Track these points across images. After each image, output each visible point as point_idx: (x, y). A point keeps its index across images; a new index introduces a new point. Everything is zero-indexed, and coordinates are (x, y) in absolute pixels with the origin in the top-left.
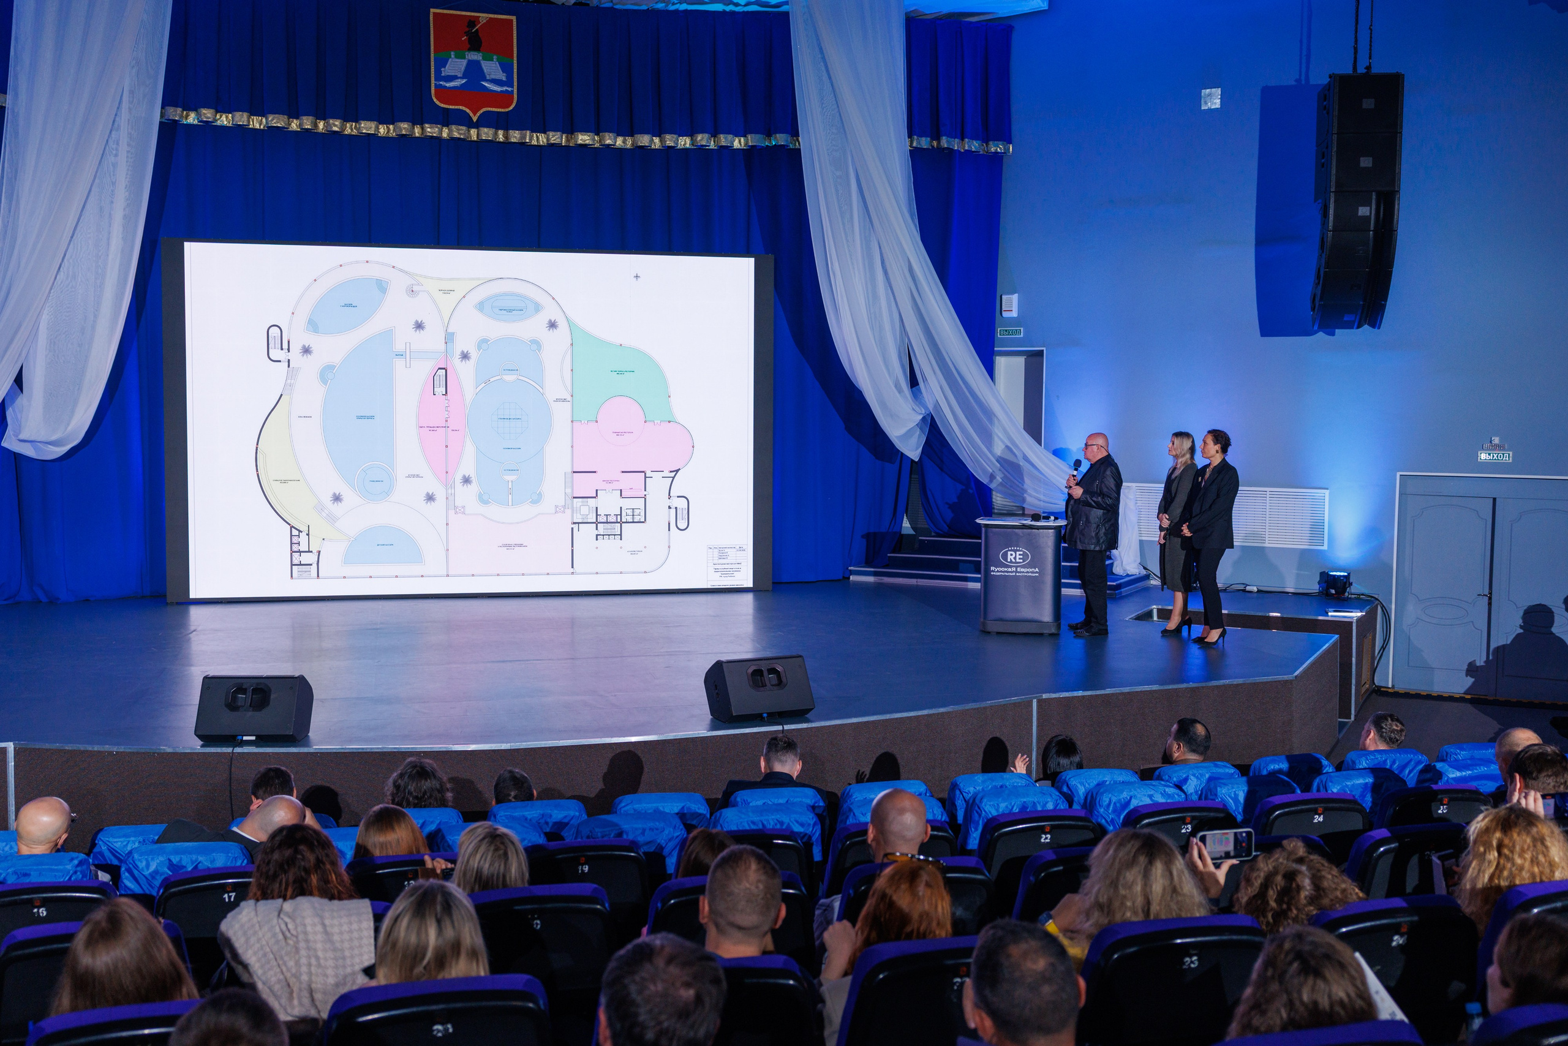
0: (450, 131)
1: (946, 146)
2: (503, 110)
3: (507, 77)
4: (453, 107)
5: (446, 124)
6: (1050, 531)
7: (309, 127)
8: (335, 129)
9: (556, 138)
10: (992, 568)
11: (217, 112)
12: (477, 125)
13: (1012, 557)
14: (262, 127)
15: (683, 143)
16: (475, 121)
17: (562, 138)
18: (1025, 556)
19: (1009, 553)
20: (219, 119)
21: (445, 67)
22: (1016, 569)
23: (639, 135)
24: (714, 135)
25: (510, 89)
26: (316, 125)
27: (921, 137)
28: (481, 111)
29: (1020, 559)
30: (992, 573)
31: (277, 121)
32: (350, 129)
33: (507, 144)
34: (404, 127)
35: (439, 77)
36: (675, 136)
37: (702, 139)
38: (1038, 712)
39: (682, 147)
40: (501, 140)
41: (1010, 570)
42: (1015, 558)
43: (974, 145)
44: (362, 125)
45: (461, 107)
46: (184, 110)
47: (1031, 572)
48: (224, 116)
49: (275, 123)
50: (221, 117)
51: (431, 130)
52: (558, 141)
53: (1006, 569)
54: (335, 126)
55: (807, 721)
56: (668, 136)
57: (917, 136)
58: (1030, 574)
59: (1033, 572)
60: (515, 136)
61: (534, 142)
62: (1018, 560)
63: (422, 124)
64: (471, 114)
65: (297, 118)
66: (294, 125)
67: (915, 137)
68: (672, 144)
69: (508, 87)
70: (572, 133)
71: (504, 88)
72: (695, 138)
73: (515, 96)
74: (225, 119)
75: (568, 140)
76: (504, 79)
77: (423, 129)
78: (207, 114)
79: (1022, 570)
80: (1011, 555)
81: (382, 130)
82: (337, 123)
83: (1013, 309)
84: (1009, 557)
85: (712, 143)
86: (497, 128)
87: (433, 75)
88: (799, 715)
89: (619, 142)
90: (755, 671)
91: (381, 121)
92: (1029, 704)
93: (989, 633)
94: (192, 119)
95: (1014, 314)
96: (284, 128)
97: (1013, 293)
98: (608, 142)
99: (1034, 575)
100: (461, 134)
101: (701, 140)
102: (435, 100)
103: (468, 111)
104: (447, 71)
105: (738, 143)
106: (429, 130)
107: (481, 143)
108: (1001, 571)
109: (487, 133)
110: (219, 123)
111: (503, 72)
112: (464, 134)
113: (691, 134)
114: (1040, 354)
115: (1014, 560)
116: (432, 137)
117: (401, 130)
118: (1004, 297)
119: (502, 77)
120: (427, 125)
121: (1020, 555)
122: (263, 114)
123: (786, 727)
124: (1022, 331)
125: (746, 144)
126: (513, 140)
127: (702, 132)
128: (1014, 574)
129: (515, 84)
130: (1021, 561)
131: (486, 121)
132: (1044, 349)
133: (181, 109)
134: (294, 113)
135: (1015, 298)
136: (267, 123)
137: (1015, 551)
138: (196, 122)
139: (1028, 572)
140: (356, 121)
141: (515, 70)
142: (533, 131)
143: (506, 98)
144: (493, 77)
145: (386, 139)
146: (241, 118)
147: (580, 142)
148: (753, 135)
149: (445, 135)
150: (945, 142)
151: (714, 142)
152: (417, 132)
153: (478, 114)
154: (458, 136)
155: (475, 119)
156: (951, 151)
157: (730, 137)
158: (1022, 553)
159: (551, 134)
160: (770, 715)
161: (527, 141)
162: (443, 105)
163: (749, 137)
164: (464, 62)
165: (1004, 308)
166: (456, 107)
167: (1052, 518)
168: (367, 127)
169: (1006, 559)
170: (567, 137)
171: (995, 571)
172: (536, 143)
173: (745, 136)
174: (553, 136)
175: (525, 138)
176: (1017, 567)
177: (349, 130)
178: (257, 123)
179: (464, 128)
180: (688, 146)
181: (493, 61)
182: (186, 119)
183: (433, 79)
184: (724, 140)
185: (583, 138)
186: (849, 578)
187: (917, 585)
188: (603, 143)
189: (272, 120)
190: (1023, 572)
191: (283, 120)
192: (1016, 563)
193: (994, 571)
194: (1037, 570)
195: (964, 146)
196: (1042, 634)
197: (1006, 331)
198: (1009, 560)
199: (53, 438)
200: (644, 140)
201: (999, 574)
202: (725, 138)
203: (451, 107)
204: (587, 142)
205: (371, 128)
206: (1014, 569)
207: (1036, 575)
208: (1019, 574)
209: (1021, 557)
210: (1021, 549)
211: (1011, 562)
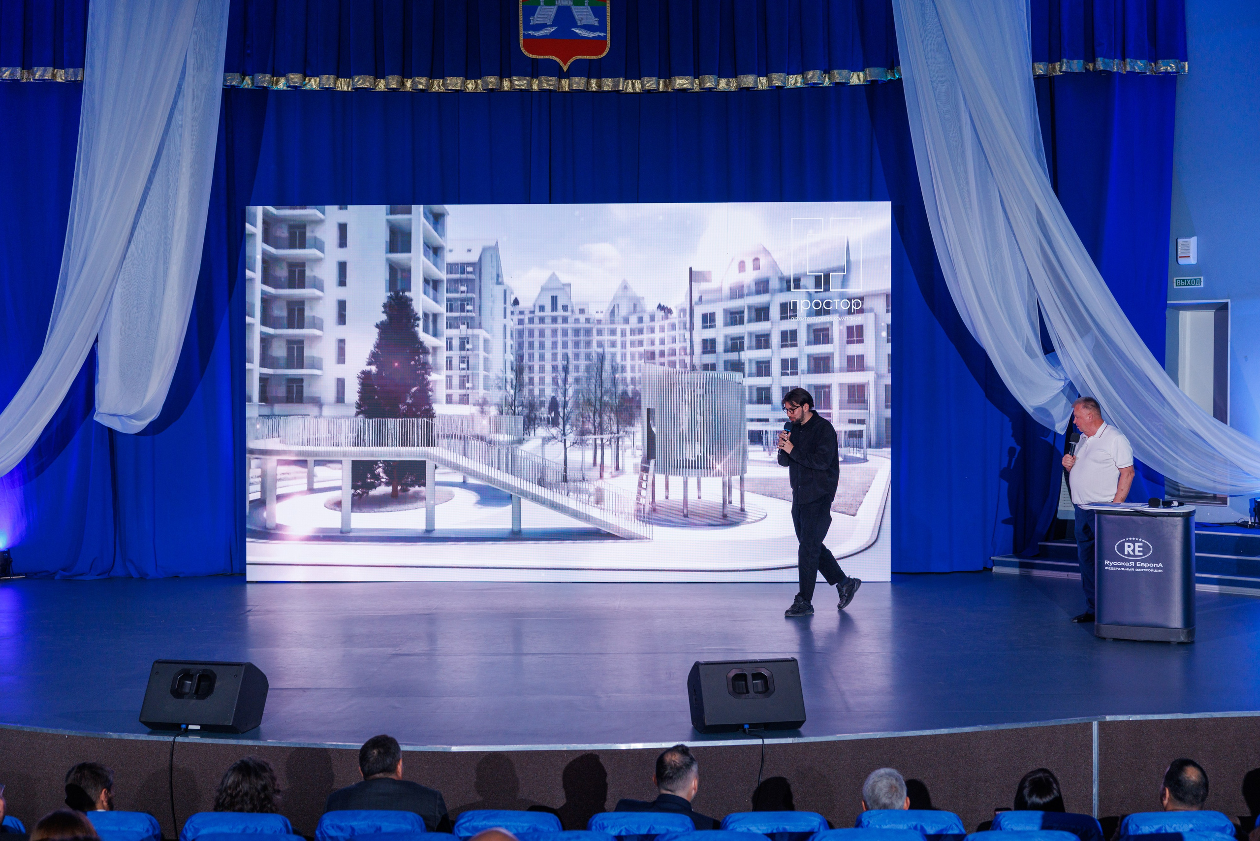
0: (540, 83)
1: (1102, 69)
2: (595, 57)
3: (599, 22)
4: (542, 57)
5: (534, 75)
6: (1179, 518)
7: (394, 86)
8: (420, 87)
9: (650, 83)
10: (1106, 562)
11: (305, 76)
12: (568, 75)
13: (1130, 550)
14: (350, 89)
15: (793, 82)
16: (565, 70)
17: (659, 84)
18: (1145, 549)
19: (1126, 544)
20: (308, 83)
21: (534, 15)
22: (1135, 564)
23: (742, 76)
24: (828, 71)
25: (602, 34)
26: (403, 84)
27: (1072, 59)
28: (572, 60)
29: (1139, 551)
30: (1106, 568)
31: (363, 82)
32: (437, 86)
33: (600, 93)
34: (492, 81)
35: (527, 27)
36: (783, 75)
37: (814, 76)
38: (1100, 738)
39: (793, 86)
40: (594, 89)
41: (1127, 564)
42: (1133, 551)
43: (1139, 66)
44: (448, 81)
45: (551, 57)
46: (273, 76)
47: (1154, 568)
48: (313, 80)
49: (361, 84)
50: (310, 81)
51: (520, 83)
52: (654, 87)
53: (1122, 564)
54: (421, 83)
55: (799, 735)
56: (774, 76)
57: (1067, 58)
58: (1152, 570)
59: (1157, 567)
60: (608, 84)
61: (630, 90)
62: (1137, 553)
63: (509, 76)
64: (561, 64)
65: (383, 78)
66: (381, 85)
67: (1065, 60)
68: (779, 84)
69: (600, 32)
70: (670, 78)
71: (596, 34)
72: (805, 76)
73: (609, 41)
74: (313, 83)
75: (666, 85)
76: (596, 24)
77: (511, 81)
78: (295, 78)
79: (1143, 565)
80: (1129, 547)
81: (470, 86)
82: (423, 80)
83: (1191, 255)
84: (1126, 549)
85: (827, 80)
86: (589, 77)
87: (521, 25)
88: (792, 727)
89: (723, 84)
90: (736, 675)
91: (468, 77)
92: (1090, 726)
93: (1105, 638)
94: (282, 85)
95: (1193, 260)
96: (370, 88)
97: (1190, 236)
98: (708, 85)
99: (1157, 571)
100: (550, 85)
101: (811, 78)
102: (523, 51)
103: (558, 60)
104: (536, 20)
105: (856, 79)
106: (516, 83)
107: (573, 93)
108: (1117, 566)
109: (578, 83)
110: (308, 87)
111: (595, 16)
112: (553, 85)
113: (802, 71)
114: (1225, 306)
115: (1132, 553)
116: (521, 90)
117: (488, 85)
118: (1180, 241)
119: (595, 22)
120: (515, 78)
121: (1139, 547)
122: (348, 75)
123: (767, 741)
124: (1202, 280)
125: (865, 80)
126: (606, 89)
127: (814, 69)
128: (1132, 569)
129: (609, 28)
130: (1141, 554)
131: (577, 70)
132: (1229, 301)
133: (269, 75)
134: (379, 74)
135: (1193, 241)
136: (353, 85)
137: (1134, 542)
138: (285, 88)
139: (1149, 568)
140: (443, 78)
141: (608, 14)
142: (626, 78)
143: (596, 45)
144: (584, 22)
145: (474, 95)
146: (329, 81)
147: (677, 87)
148: (872, 69)
149: (535, 87)
150: (1100, 64)
151: (829, 79)
152: (506, 85)
153: (569, 63)
154: (548, 87)
155: (565, 69)
156: (1109, 74)
157: (845, 72)
158: (1141, 544)
159: (646, 79)
160: (752, 726)
161: (621, 88)
162: (531, 56)
163: (867, 70)
164: (554, 9)
165: (1179, 255)
166: (546, 57)
167: (1176, 503)
168: (454, 83)
169: (1122, 552)
170: (665, 82)
171: (1110, 565)
172: (631, 91)
173: (863, 70)
174: (648, 82)
175: (618, 86)
176: (1136, 561)
177: (437, 88)
178: (343, 85)
179: (554, 79)
180: (799, 85)
181: (584, 5)
182: (276, 85)
183: (521, 28)
184: (839, 76)
185: (681, 83)
186: (991, 569)
187: (1068, 579)
188: (703, 87)
189: (358, 81)
190: (1144, 568)
191: (369, 81)
192: (1135, 556)
193: (1108, 566)
194: (1161, 565)
195: (1126, 67)
196: (1168, 643)
197: (1184, 280)
198: (1126, 553)
199: (132, 412)
200: (748, 81)
201: (1114, 569)
202: (840, 74)
203: (540, 57)
204: (685, 86)
205: (457, 84)
206: (1132, 564)
207: (1161, 571)
208: (1137, 570)
209: (1141, 549)
210: (1140, 540)
211: (1129, 555)
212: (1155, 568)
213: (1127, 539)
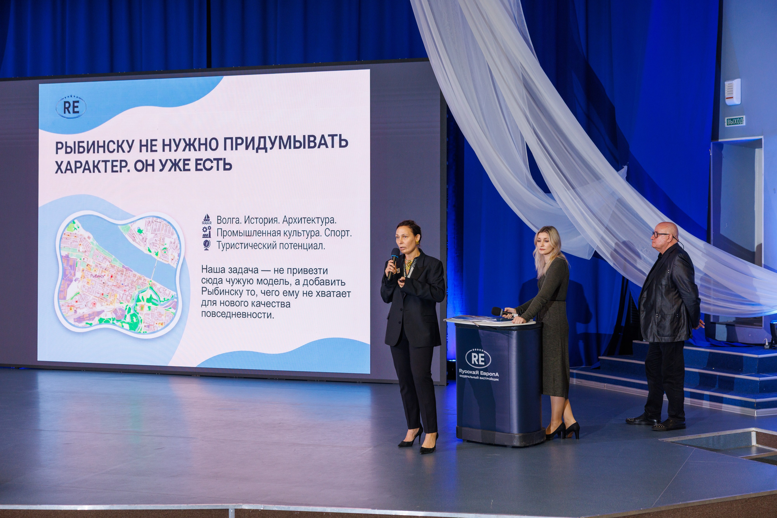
13: (475, 360)
18: (486, 360)
19: (473, 354)
22: (480, 373)
29: (482, 361)
30: (460, 376)
41: (474, 373)
42: (478, 360)
53: (471, 372)
58: (491, 379)
62: (481, 363)
79: (485, 374)
84: (473, 359)
93: (464, 440)
99: (494, 380)
108: (467, 374)
115: (477, 363)
121: (482, 357)
128: (477, 378)
130: (483, 364)
137: (478, 353)
139: (489, 377)
158: (483, 355)
165: (726, 96)
169: (470, 361)
171: (463, 373)
176: (480, 370)
190: (485, 376)
192: (479, 365)
193: (461, 374)
194: (497, 375)
196: (505, 446)
198: (473, 363)
201: (465, 376)
206: (477, 372)
207: (497, 380)
208: (481, 378)
209: (483, 359)
210: (482, 351)
211: (475, 364)
212: (494, 377)
213: (473, 350)
